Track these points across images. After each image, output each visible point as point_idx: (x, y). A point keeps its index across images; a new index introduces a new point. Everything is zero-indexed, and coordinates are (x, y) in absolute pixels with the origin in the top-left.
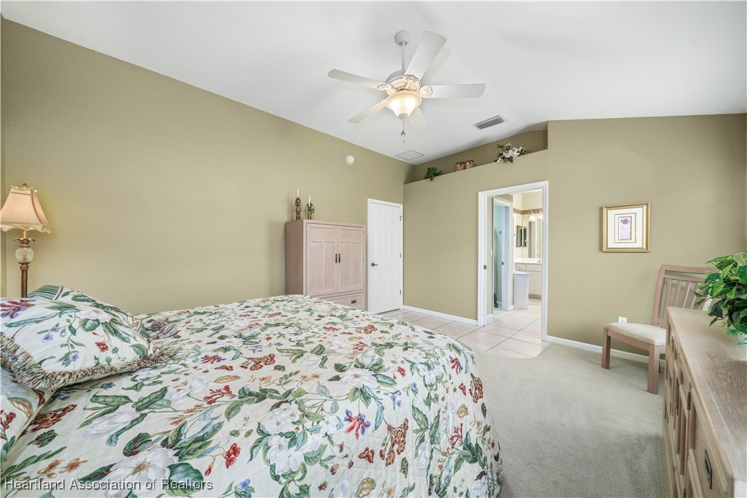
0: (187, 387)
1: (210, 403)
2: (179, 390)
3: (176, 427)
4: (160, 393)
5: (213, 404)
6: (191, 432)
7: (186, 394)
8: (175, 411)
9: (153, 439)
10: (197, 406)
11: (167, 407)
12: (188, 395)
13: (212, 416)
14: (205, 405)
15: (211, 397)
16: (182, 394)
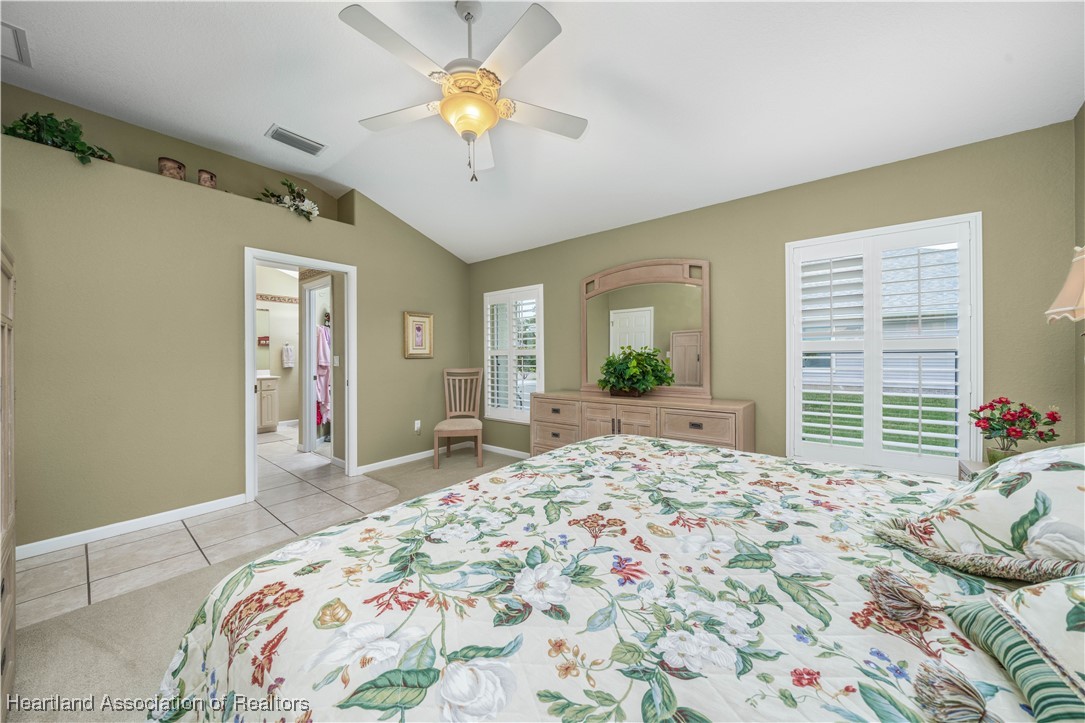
0: (707, 550)
1: (704, 520)
2: (718, 552)
3: (745, 521)
4: (739, 563)
5: (703, 517)
6: (736, 512)
7: (714, 543)
8: (737, 532)
9: (764, 522)
10: (716, 524)
11: (742, 541)
12: (713, 540)
13: (713, 510)
14: (709, 521)
15: (697, 524)
16: (717, 546)
